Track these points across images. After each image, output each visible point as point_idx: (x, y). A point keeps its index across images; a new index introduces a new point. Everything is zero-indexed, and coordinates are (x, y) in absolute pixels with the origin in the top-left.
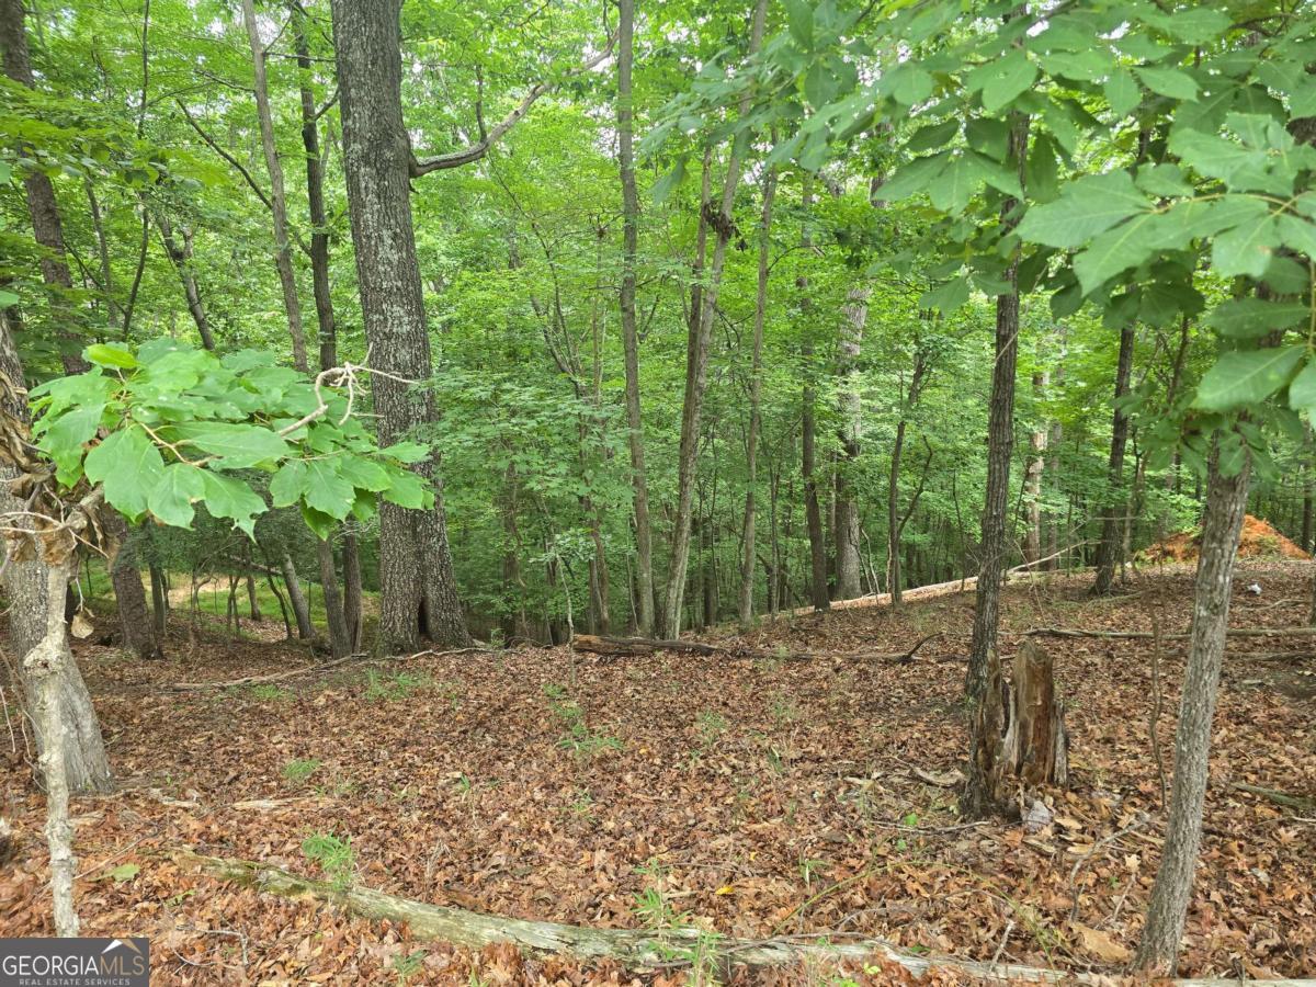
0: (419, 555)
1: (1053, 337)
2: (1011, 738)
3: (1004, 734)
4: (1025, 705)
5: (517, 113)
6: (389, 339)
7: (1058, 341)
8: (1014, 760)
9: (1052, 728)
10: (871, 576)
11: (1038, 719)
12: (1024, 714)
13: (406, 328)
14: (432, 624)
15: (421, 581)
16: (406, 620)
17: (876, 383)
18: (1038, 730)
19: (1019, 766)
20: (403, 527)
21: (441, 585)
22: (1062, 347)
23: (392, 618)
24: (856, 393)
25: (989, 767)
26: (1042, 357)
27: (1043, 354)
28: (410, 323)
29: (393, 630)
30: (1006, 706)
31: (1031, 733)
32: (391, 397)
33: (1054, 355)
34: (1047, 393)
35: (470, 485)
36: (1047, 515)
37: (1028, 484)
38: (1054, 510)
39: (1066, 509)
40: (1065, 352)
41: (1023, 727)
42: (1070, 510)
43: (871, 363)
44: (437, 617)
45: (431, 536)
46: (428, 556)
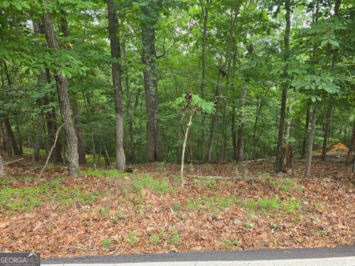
0: (155, 142)
1: (292, 99)
2: (285, 160)
3: (284, 159)
4: (287, 154)
5: (171, 46)
6: (151, 96)
7: (294, 100)
8: (285, 163)
9: (292, 159)
10: (247, 157)
11: (289, 157)
12: (287, 156)
13: (154, 94)
14: (157, 157)
15: (155, 147)
16: (153, 155)
17: (249, 109)
18: (289, 159)
19: (286, 165)
20: (152, 136)
21: (159, 149)
22: (294, 101)
23: (150, 155)
24: (244, 111)
25: (281, 165)
26: (289, 104)
27: (290, 103)
28: (155, 93)
29: (150, 157)
30: (284, 155)
31: (288, 159)
32: (151, 108)
33: (292, 103)
34: (291, 112)
35: (173, 125)
36: (290, 142)
37: (286, 135)
38: (292, 141)
39: (295, 141)
40: (295, 103)
41: (287, 158)
42: (296, 141)
43: (251, 103)
44: (158, 155)
45: (158, 138)
46: (157, 142)
